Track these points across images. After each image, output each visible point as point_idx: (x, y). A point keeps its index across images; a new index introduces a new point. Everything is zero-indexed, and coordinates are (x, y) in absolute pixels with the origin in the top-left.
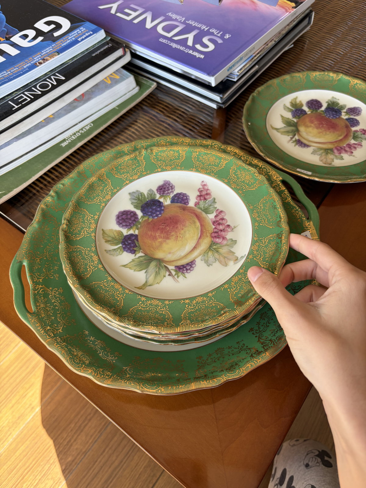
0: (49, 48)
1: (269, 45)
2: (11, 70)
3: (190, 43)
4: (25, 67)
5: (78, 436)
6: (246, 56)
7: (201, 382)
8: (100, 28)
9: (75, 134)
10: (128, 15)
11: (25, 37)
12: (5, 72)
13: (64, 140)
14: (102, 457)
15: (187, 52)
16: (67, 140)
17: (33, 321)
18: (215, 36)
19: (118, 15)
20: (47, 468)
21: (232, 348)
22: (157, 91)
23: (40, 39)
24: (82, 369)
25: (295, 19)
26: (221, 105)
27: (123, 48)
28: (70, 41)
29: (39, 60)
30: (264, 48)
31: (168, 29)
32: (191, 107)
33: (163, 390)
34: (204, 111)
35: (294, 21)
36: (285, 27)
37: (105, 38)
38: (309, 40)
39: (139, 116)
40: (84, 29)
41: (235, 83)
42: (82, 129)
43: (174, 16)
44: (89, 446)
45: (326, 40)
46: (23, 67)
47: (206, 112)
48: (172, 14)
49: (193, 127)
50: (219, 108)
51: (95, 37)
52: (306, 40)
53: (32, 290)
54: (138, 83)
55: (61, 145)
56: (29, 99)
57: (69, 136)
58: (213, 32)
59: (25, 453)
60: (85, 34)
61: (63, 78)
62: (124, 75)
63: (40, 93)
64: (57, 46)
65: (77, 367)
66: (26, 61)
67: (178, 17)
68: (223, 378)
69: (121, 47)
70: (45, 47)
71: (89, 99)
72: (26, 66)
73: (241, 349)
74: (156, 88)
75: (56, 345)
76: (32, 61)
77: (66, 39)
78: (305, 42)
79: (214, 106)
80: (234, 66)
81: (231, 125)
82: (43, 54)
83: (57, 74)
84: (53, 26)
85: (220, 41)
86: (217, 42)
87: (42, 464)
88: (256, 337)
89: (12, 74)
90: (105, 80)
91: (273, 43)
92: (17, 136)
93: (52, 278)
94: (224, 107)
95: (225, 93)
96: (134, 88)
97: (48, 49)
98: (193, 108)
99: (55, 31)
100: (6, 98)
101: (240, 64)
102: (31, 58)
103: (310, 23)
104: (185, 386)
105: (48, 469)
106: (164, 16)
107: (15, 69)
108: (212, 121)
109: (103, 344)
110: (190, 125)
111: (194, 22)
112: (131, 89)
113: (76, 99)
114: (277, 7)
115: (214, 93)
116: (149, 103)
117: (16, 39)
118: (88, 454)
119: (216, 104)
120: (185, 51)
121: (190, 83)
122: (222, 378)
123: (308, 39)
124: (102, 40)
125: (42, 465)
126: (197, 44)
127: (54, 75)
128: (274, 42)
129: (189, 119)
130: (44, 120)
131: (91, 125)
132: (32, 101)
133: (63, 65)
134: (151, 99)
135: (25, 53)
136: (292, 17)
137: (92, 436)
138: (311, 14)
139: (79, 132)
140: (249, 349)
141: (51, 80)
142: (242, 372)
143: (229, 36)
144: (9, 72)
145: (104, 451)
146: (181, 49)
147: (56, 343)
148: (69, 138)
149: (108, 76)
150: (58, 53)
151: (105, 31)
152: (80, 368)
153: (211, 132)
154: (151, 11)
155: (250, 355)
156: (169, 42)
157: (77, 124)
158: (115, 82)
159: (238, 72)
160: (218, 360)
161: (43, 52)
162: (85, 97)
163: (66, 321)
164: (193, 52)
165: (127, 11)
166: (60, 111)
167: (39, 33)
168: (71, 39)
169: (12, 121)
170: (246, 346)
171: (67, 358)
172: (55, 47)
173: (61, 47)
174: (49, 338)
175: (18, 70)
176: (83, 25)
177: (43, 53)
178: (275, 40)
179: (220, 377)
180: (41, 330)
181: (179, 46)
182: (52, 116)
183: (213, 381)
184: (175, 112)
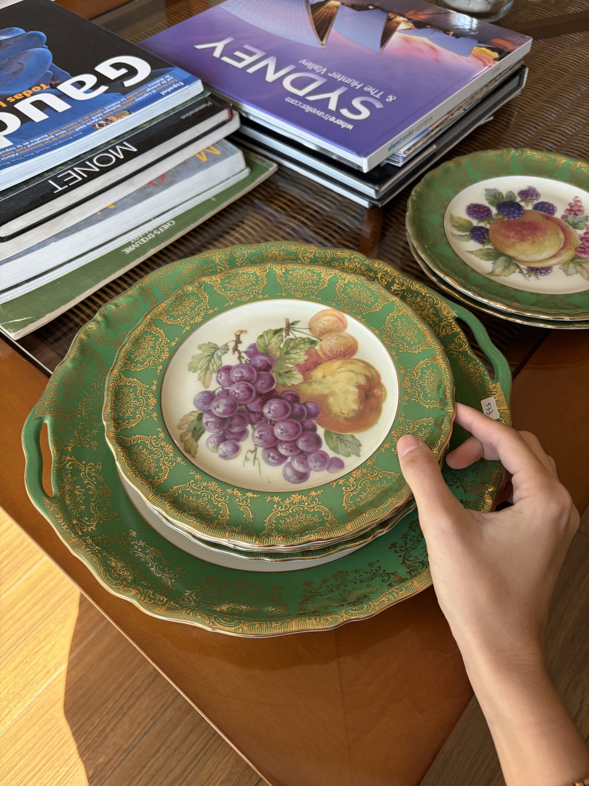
0: (116, 103)
1: (455, 115)
2: (55, 133)
3: (332, 106)
4: (77, 130)
5: (118, 722)
6: (417, 130)
7: (308, 621)
8: (195, 77)
9: (146, 235)
10: (240, 60)
11: (81, 84)
12: (46, 136)
13: (129, 244)
14: (153, 760)
15: (327, 119)
16: (134, 243)
17: (51, 509)
18: (372, 97)
19: (225, 59)
20: (64, 773)
21: (360, 571)
22: (277, 177)
23: (103, 89)
24: (121, 589)
25: (497, 77)
26: (376, 203)
27: (229, 109)
28: (148, 94)
29: (100, 120)
30: (446, 119)
31: (299, 84)
32: (329, 203)
33: (245, 629)
34: (347, 210)
35: (496, 81)
36: (481, 89)
37: (202, 93)
38: (518, 112)
39: (248, 214)
40: (172, 78)
41: (400, 169)
42: (157, 229)
43: (310, 65)
44: (134, 740)
45: (546, 113)
46: (74, 129)
47: (353, 213)
48: (307, 62)
49: (331, 235)
50: (373, 207)
51: (186, 91)
52: (513, 110)
53: (54, 462)
54: (249, 163)
55: (123, 251)
56: (80, 179)
57: (136, 239)
58: (369, 91)
59: (30, 745)
60: (172, 86)
61: (135, 150)
62: (227, 150)
63: (97, 170)
64: (127, 101)
65: (114, 585)
66: (79, 121)
67: (317, 67)
68: (342, 617)
69: (226, 108)
70: (110, 102)
71: (171, 184)
72: (79, 128)
73: (374, 574)
74: (276, 173)
75: (85, 548)
76: (89, 121)
77: (142, 91)
78: (512, 114)
79: (365, 203)
80: (398, 143)
81: (390, 235)
82: (106, 112)
83: (125, 143)
84: (123, 71)
85: (379, 105)
86: (374, 106)
87: (55, 765)
88: (400, 556)
89: (56, 139)
90: (198, 156)
91: (461, 111)
92: (57, 234)
93: (88, 446)
94: (380, 206)
95: (384, 184)
96: (242, 171)
97: (113, 105)
98: (333, 206)
99: (126, 79)
100: (46, 175)
101: (408, 141)
102: (88, 117)
103: (521, 86)
104: (282, 624)
105: (65, 775)
106: (294, 64)
107: (62, 133)
108: (360, 227)
109: (158, 554)
110: (326, 232)
111: (340, 76)
112: (237, 171)
113: (151, 183)
114: (470, 58)
115: (366, 183)
116: (263, 195)
117: (66, 87)
118: (132, 753)
119: (368, 201)
120: (324, 117)
121: (329, 167)
122: (340, 616)
123: (517, 109)
124: (198, 96)
125: (56, 767)
126: (343, 107)
127: (121, 144)
128: (463, 111)
129: (326, 223)
130: (101, 211)
131: (171, 223)
132: (85, 181)
133: (135, 130)
134: (268, 189)
135: (79, 109)
136: (492, 73)
137: (140, 724)
138: (523, 70)
139: (152, 232)
140: (388, 574)
141: (116, 151)
142: (373, 608)
143: (393, 98)
144: (53, 137)
145: (158, 750)
146: (319, 115)
147: (84, 546)
148: (136, 241)
149: (204, 151)
150: (128, 111)
151: (204, 84)
152: (118, 587)
153: (357, 243)
154: (275, 55)
155: (388, 583)
156: (300, 103)
157: (150, 220)
158: (213, 159)
159: (404, 153)
160: (337, 588)
161: (106, 108)
162: (165, 180)
163: (104, 513)
164: (336, 120)
165: (238, 54)
166: (126, 199)
167: (102, 80)
168: (150, 91)
169: (51, 210)
170: (382, 569)
171: (99, 569)
172: (125, 103)
173: (134, 102)
174: (74, 538)
175: (67, 134)
176: (169, 71)
177: (106, 110)
178: (464, 108)
179: (338, 615)
180: (62, 524)
181: (316, 110)
182: (113, 207)
183: (326, 619)
184: (304, 211)
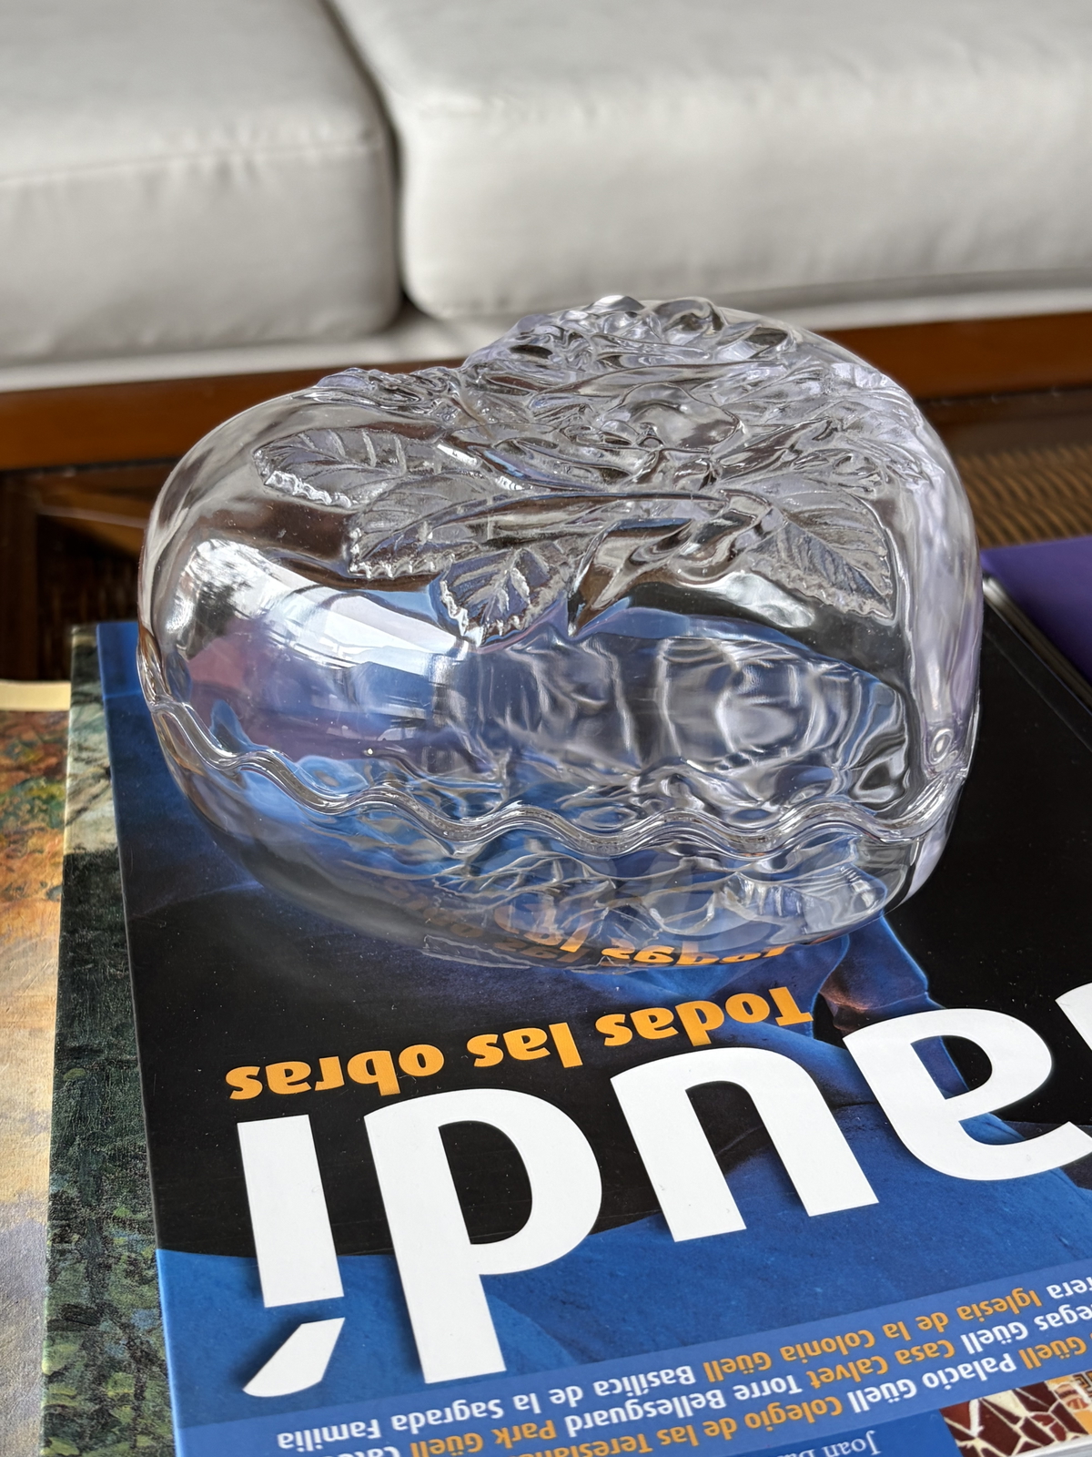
2: (737, 1378)
4: (860, 1400)
12: (688, 1375)
29: (999, 1379)
46: (844, 1386)
66: (889, 1331)
72: (876, 1394)
76: (941, 1361)
82: (1052, 1320)
89: (731, 1424)
102: (939, 1321)
144: (719, 1400)
161: (1054, 1291)
175: (797, 1412)
177: (1054, 1308)
